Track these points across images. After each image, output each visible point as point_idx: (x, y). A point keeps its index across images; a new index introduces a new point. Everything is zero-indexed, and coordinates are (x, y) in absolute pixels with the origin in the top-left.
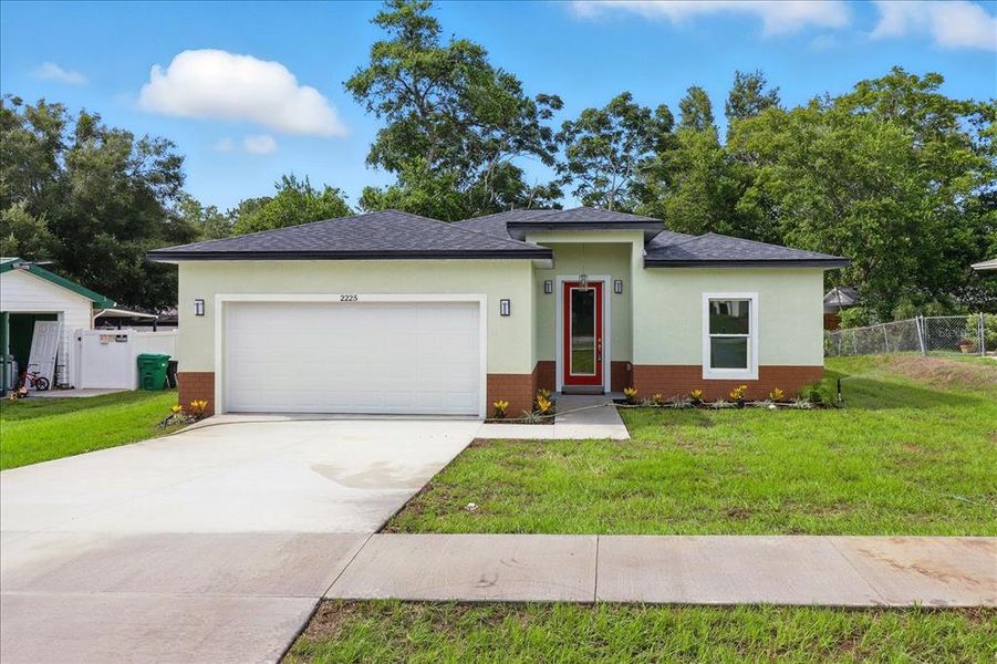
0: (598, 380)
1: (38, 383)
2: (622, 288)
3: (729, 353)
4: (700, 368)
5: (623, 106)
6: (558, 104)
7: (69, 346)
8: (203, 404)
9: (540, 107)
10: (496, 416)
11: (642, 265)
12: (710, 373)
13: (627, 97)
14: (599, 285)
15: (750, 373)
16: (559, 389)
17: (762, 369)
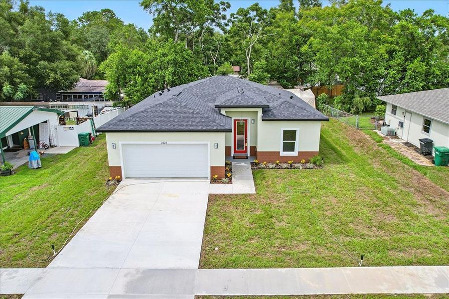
0: (245, 152)
1: (45, 147)
2: (254, 121)
3: (289, 147)
4: (279, 152)
5: (256, 8)
6: (229, 6)
7: (53, 132)
8: (119, 177)
9: (221, 7)
10: (214, 180)
11: (261, 120)
12: (283, 154)
13: (257, 5)
14: (246, 120)
15: (294, 154)
16: (232, 155)
17: (299, 152)
